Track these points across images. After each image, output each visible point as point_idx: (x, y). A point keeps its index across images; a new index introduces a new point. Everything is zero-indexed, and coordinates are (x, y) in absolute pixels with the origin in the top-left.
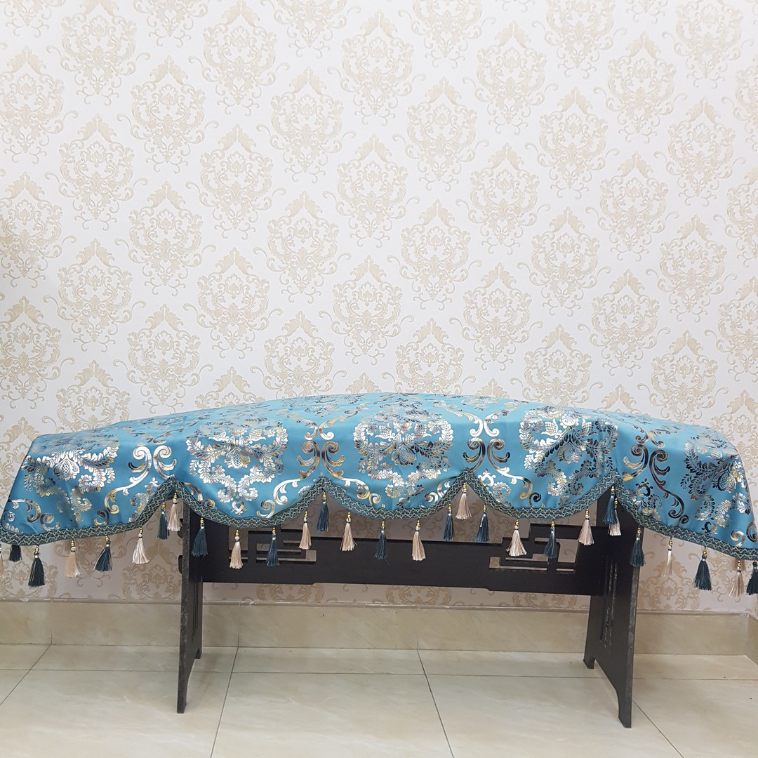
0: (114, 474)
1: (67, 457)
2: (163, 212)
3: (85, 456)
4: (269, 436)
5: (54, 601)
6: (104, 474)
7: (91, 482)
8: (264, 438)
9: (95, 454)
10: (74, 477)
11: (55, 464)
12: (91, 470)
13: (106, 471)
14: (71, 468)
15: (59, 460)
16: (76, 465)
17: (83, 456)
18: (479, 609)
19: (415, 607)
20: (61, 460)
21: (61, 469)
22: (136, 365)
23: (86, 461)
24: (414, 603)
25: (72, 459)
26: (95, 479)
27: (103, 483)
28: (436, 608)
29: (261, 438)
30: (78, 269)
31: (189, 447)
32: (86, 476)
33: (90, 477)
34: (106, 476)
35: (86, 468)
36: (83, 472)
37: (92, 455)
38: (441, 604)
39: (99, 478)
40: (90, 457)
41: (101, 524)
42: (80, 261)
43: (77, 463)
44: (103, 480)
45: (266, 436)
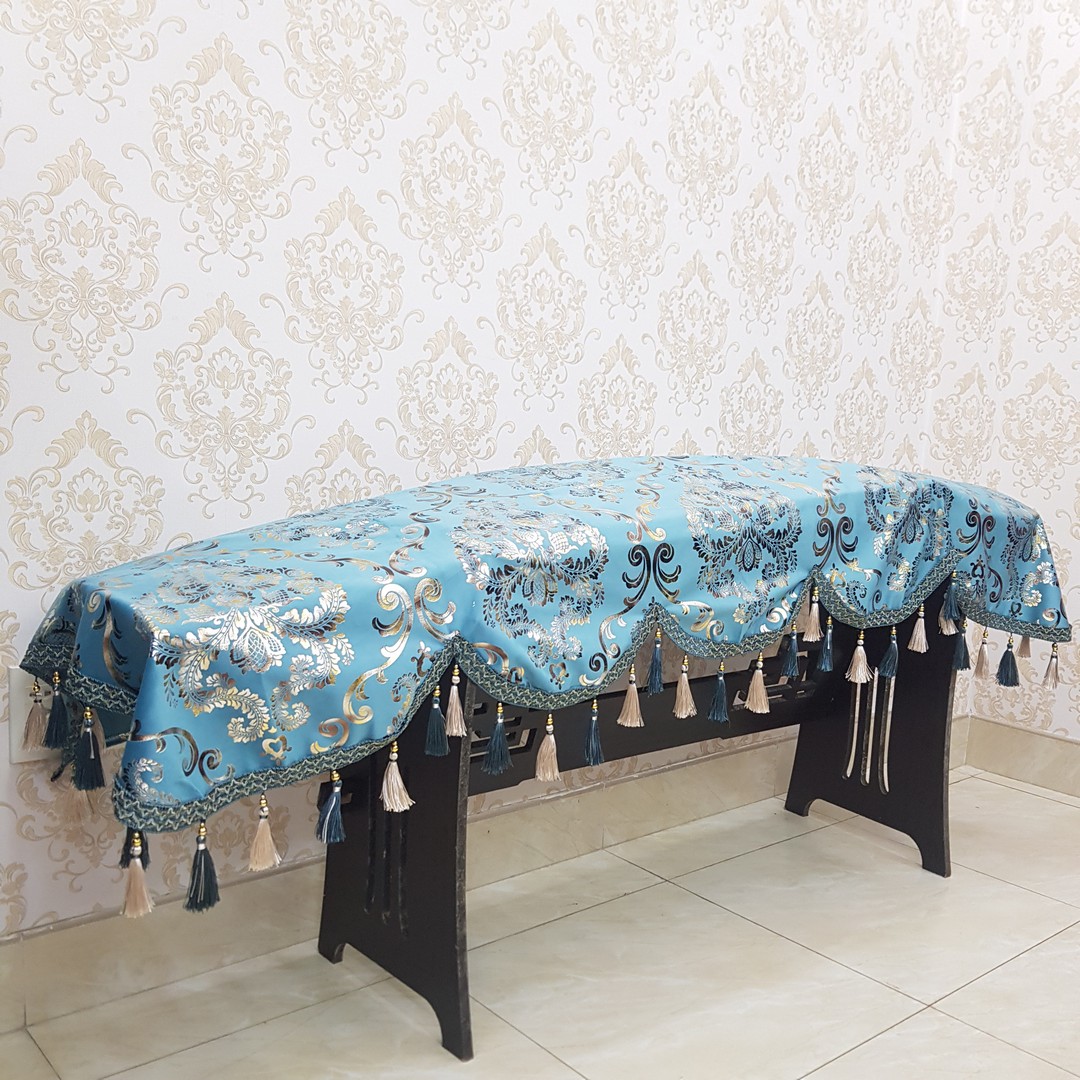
0: (349, 646)
1: (250, 624)
2: (218, 98)
3: (286, 617)
4: (581, 543)
5: (26, 938)
6: (332, 649)
7: (314, 667)
8: (575, 547)
9: (305, 611)
10: (279, 664)
11: (232, 642)
12: (305, 644)
13: (335, 642)
14: (267, 646)
15: (236, 631)
16: (272, 636)
17: (284, 618)
18: (669, 769)
19: (601, 786)
20: (241, 631)
21: (246, 651)
22: (173, 419)
23: (290, 629)
24: (598, 780)
25: (261, 627)
26: (319, 661)
27: (336, 667)
28: (622, 781)
29: (571, 548)
30: (44, 204)
31: (470, 576)
32: (301, 657)
33: (309, 659)
34: (337, 651)
35: (295, 640)
36: (292, 651)
37: (300, 613)
38: (626, 774)
39: (328, 657)
40: (297, 617)
41: (326, 749)
42: (46, 185)
43: (274, 633)
44: (336, 661)
45: (576, 544)
